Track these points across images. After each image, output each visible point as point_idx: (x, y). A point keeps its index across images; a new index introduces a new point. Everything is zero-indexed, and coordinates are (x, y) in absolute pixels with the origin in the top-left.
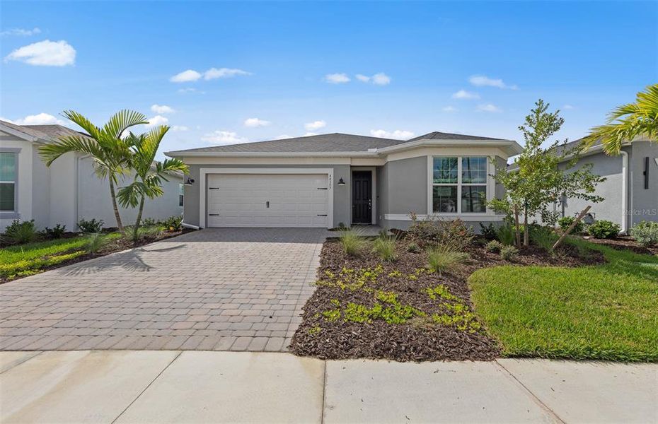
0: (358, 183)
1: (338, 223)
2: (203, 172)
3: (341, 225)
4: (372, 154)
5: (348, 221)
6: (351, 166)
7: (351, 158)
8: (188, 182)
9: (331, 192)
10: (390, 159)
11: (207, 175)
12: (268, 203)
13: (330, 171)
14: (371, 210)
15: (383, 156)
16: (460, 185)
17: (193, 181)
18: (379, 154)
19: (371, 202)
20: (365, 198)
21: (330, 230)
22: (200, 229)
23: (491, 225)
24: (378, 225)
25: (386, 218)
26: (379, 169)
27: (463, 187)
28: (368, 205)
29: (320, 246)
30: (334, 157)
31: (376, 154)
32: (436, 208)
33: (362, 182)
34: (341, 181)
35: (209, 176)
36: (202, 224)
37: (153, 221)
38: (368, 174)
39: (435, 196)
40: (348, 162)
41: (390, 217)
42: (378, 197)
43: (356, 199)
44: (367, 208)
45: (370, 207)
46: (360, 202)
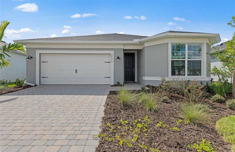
0: (127, 59)
1: (117, 81)
2: (38, 52)
3: (118, 83)
4: (136, 42)
5: (122, 81)
6: (124, 50)
7: (124, 45)
8: (28, 58)
9: (112, 64)
10: (146, 45)
11: (40, 54)
12: (76, 71)
13: (112, 52)
14: (134, 74)
15: (141, 44)
16: (186, 60)
17: (32, 58)
18: (140, 42)
20: (131, 68)
21: (112, 86)
22: (35, 86)
23: (207, 83)
24: (138, 83)
25: (143, 79)
26: (139, 51)
27: (188, 61)
28: (133, 71)
29: (105, 97)
30: (114, 44)
31: (138, 42)
32: (173, 73)
33: (129, 59)
34: (118, 58)
35: (42, 55)
36: (37, 83)
37: (7, 81)
38: (133, 55)
39: (173, 66)
40: (122, 47)
41: (146, 78)
42: (138, 67)
43: (126, 68)
44: (132, 73)
45: (134, 72)
46: (129, 70)
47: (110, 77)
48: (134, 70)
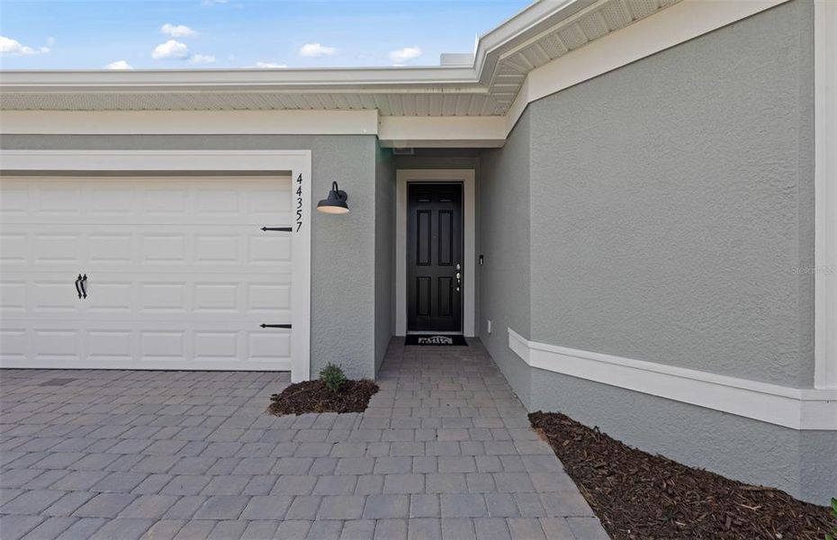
0: (424, 217)
4: (456, 77)
12: (81, 282)
13: (299, 161)
14: (460, 297)
19: (462, 271)
20: (445, 259)
28: (452, 279)
33: (434, 215)
40: (365, 124)
42: (482, 257)
43: (418, 263)
44: (451, 289)
45: (459, 286)
46: (433, 271)
47: (289, 326)
48: (459, 271)
